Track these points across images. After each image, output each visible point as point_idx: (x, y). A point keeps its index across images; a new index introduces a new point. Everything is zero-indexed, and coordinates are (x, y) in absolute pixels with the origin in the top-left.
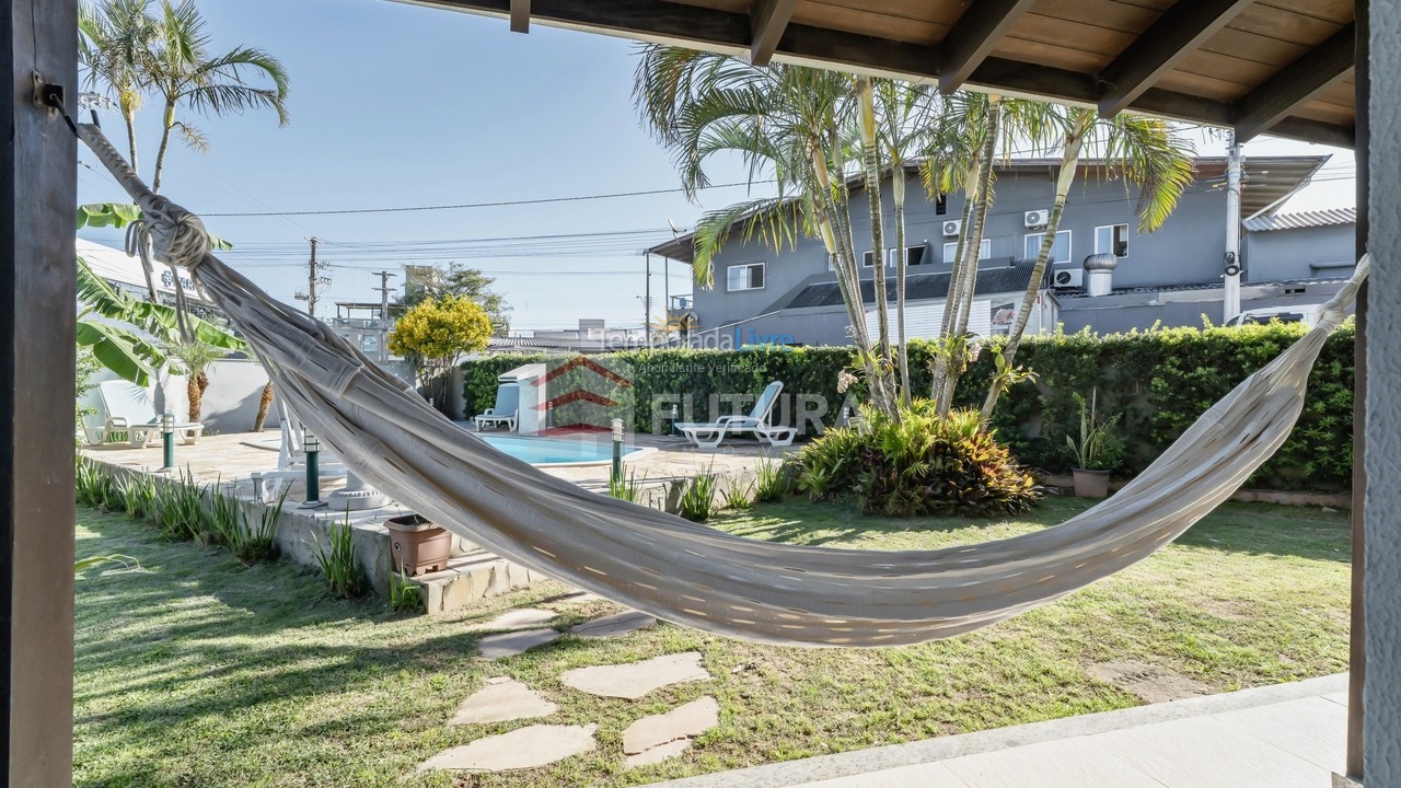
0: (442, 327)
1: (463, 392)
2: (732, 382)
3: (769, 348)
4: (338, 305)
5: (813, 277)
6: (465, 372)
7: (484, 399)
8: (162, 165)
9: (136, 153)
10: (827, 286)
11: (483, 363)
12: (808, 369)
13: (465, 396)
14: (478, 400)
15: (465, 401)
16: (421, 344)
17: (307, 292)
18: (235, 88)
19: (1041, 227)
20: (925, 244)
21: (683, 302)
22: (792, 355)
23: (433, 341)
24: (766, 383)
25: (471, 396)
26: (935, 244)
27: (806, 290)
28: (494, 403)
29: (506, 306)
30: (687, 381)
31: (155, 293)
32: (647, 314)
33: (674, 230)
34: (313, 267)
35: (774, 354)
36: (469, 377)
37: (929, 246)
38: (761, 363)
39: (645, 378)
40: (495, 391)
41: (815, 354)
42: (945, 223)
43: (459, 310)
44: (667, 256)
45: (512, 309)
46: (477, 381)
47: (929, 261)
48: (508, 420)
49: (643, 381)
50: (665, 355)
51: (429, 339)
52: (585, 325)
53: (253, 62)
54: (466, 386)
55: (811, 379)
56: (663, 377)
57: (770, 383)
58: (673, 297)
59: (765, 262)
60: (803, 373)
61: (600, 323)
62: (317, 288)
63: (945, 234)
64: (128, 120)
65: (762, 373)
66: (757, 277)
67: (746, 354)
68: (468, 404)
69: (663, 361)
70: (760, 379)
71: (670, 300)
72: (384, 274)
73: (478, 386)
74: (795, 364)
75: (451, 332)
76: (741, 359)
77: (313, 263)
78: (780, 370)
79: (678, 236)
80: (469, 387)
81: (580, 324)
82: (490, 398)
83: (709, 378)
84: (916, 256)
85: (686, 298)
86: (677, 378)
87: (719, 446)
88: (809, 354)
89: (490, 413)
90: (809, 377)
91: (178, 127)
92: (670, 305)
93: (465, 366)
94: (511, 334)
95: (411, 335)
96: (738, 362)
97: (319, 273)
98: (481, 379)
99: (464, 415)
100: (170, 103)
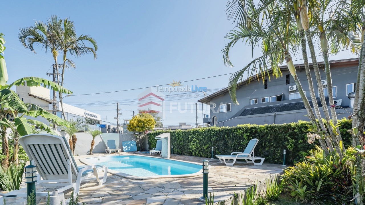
0: (141, 122)
1: (148, 142)
2: (234, 139)
3: (249, 125)
4: (124, 120)
5: (246, 107)
6: (148, 136)
7: (153, 145)
8: (64, 73)
9: (58, 70)
10: (251, 109)
11: (153, 133)
12: (267, 133)
13: (148, 144)
14: (152, 145)
15: (148, 145)
16: (136, 128)
17: (116, 117)
18: (82, 48)
19: (325, 86)
20: (283, 94)
21: (207, 116)
22: (260, 128)
23: (139, 127)
24: (249, 139)
25: (150, 144)
26: (286, 94)
27: (245, 111)
28: (156, 145)
29: (162, 119)
30: (217, 139)
31: (64, 112)
32: (197, 121)
33: (205, 95)
34: (117, 110)
35: (252, 128)
36: (149, 138)
37: (284, 95)
38: (246, 132)
39: (202, 138)
40: (156, 142)
41: (270, 127)
42: (290, 87)
43: (146, 117)
44: (203, 103)
45: (163, 120)
46: (151, 139)
47: (284, 100)
48: (159, 152)
49: (202, 139)
50: (209, 129)
51: (138, 126)
52: (181, 124)
53: (86, 39)
54: (148, 140)
55: (268, 138)
56: (208, 137)
57: (250, 139)
58: (205, 115)
59: (231, 103)
60: (264, 136)
61: (184, 124)
62: (119, 116)
63: (290, 90)
64: (55, 60)
65: (247, 135)
66: (228, 108)
67: (240, 128)
68: (149, 146)
69: (208, 131)
70: (246, 138)
71: (204, 115)
72: (134, 112)
73: (152, 140)
74: (261, 132)
75: (144, 124)
76: (238, 130)
77: (117, 109)
78: (254, 134)
79: (206, 96)
80: (149, 141)
81: (180, 124)
82: (155, 144)
83: (226, 138)
84: (279, 98)
85: (208, 115)
86: (214, 137)
87: (234, 165)
88: (267, 128)
89: (154, 149)
90: (267, 137)
91: (67, 61)
92: (204, 117)
93: (148, 134)
94: (163, 127)
95: (133, 125)
96: (237, 131)
97: (119, 112)
98: (152, 138)
99: (148, 150)
100: (65, 53)
